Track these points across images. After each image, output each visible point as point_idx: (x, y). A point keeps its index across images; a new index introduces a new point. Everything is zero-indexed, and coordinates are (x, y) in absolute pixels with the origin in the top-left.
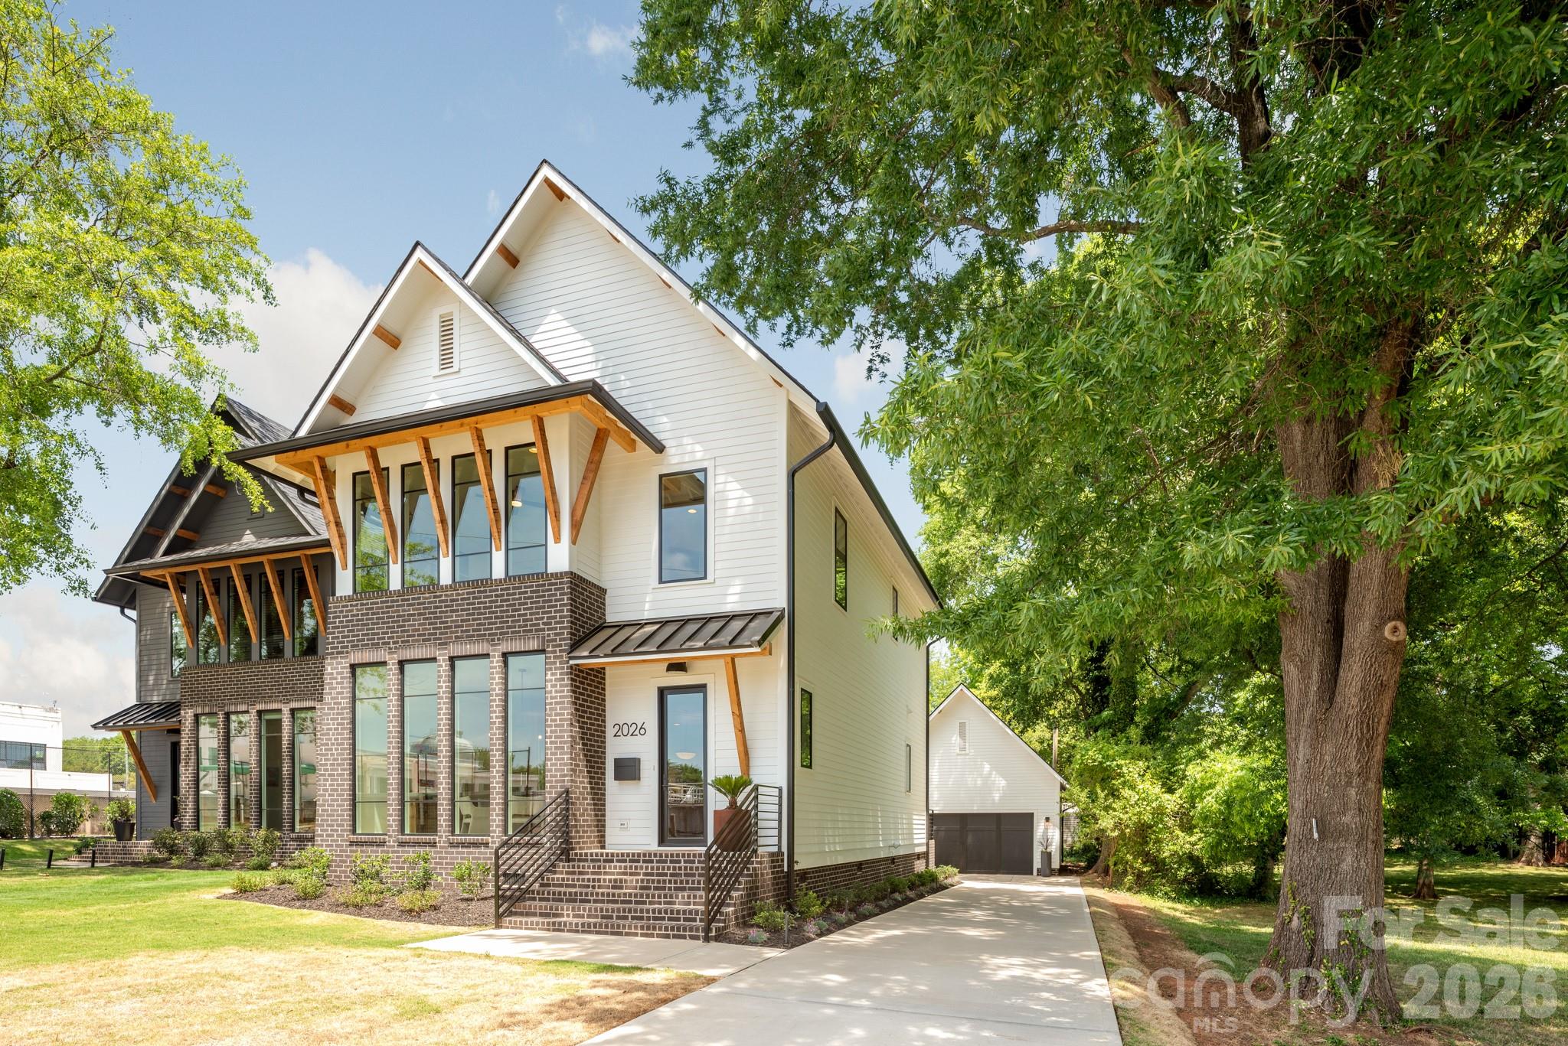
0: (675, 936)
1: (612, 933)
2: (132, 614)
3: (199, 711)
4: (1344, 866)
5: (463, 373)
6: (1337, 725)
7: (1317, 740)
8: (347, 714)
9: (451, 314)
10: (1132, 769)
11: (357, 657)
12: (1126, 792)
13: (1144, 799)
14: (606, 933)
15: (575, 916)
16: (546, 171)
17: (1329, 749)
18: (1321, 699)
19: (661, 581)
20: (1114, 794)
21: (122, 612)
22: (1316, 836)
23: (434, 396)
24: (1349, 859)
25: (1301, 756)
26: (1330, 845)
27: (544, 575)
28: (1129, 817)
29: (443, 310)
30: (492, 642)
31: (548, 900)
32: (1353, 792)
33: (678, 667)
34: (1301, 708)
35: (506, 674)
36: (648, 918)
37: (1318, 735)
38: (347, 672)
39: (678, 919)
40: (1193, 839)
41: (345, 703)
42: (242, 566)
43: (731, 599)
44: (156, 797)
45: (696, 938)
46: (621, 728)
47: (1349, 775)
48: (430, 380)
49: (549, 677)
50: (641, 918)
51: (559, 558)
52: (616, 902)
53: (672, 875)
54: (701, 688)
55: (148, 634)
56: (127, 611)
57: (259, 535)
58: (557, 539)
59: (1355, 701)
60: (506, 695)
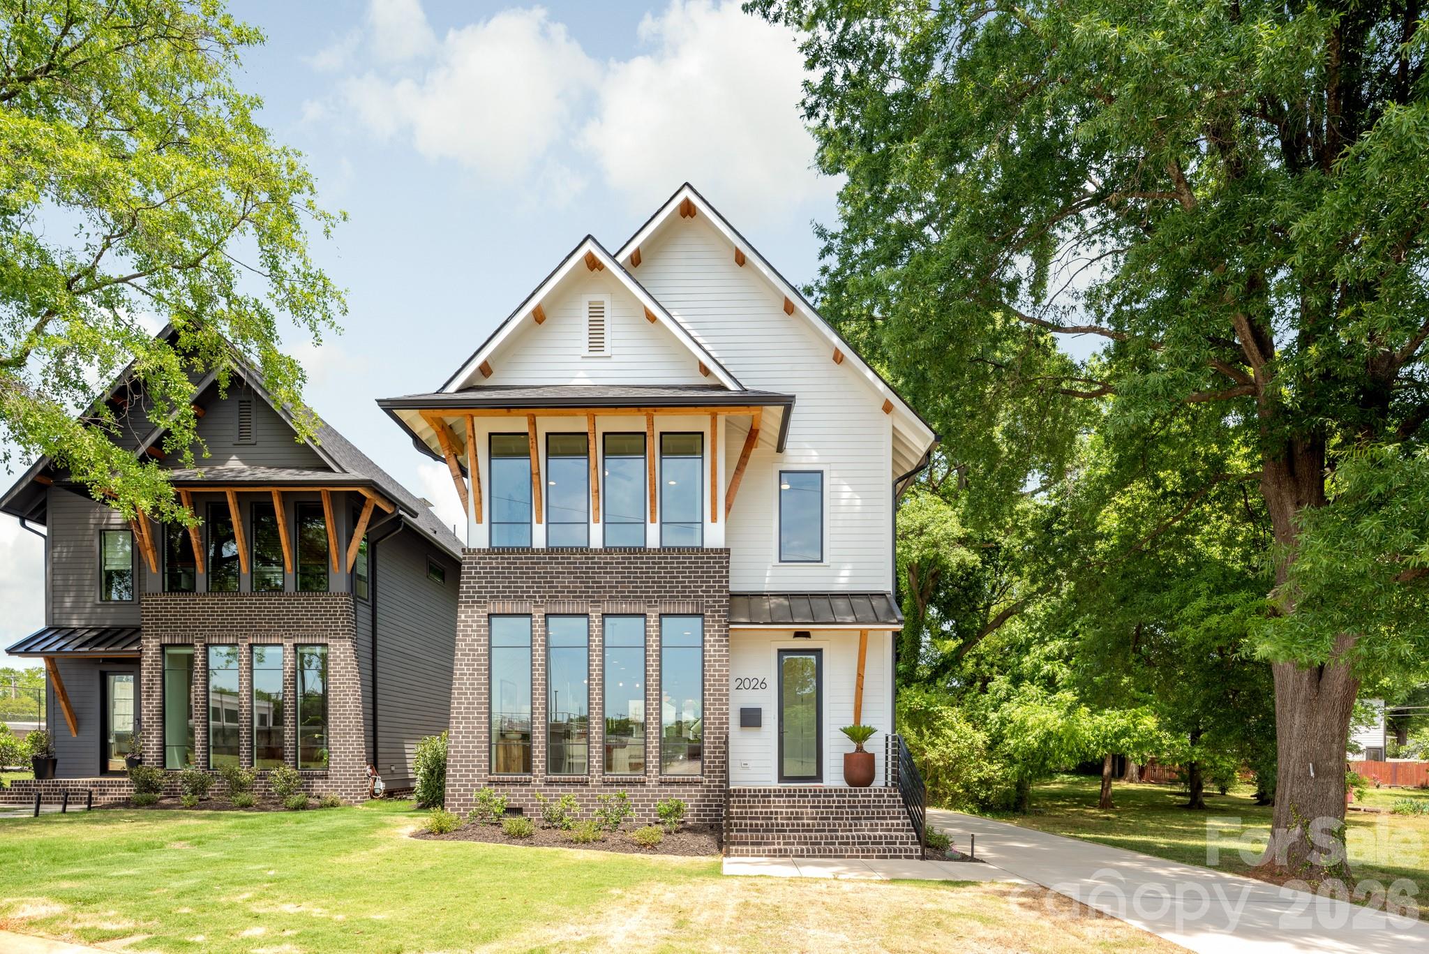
1: (836, 857)
2: (43, 530)
3: (167, 640)
4: (1331, 794)
5: (614, 359)
6: (1326, 704)
7: (1311, 713)
8: (483, 660)
9: (603, 302)
10: (952, 714)
13: (962, 737)
14: (830, 857)
16: (686, 193)
17: (1320, 719)
18: (1311, 686)
19: (780, 561)
21: (23, 525)
22: (1312, 774)
23: (581, 374)
24: (1333, 789)
25: (1297, 722)
26: (1322, 780)
27: (701, 549)
28: (951, 751)
29: (597, 298)
30: (649, 603)
32: (1335, 746)
33: (806, 634)
34: (1296, 691)
35: (661, 632)
36: (854, 844)
37: (1313, 711)
38: (484, 621)
39: (881, 843)
40: (995, 768)
41: (482, 650)
42: (238, 493)
43: (842, 580)
44: (77, 731)
45: (911, 857)
46: (743, 682)
47: (1333, 736)
48: (579, 359)
49: (707, 638)
50: (848, 844)
51: (714, 536)
52: (811, 831)
53: (836, 807)
54: (818, 652)
55: (62, 551)
56: (28, 523)
57: (252, 462)
58: (714, 519)
59: (1340, 689)
60: (660, 651)
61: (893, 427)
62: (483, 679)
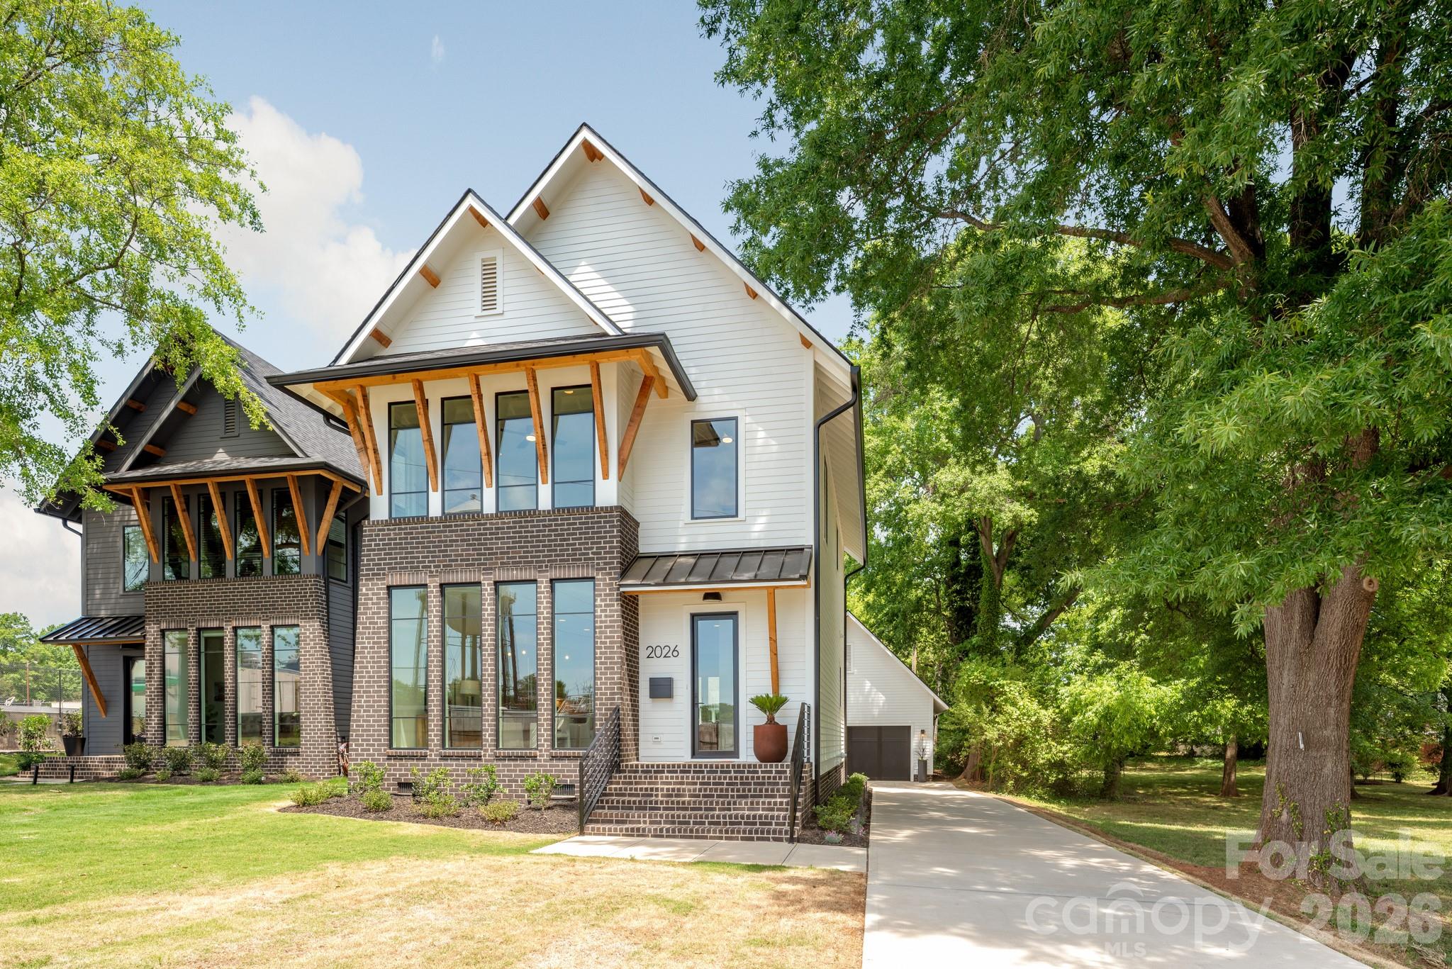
0: (758, 839)
2: (79, 528)
3: (164, 626)
4: (1326, 771)
5: (507, 315)
6: (1319, 657)
7: (1301, 669)
8: (383, 633)
9: (495, 259)
10: (1013, 689)
11: (392, 580)
12: (1009, 708)
13: (1024, 714)
15: (651, 823)
16: (585, 134)
17: (1312, 676)
18: (1303, 636)
19: (693, 518)
20: (996, 709)
21: (65, 525)
22: (1302, 746)
23: (474, 335)
24: (1329, 765)
25: (1285, 681)
26: (1314, 754)
27: (592, 508)
29: (488, 254)
30: (539, 569)
31: (617, 808)
32: (1332, 711)
33: (714, 596)
34: (1285, 644)
35: (553, 598)
37: (1302, 665)
38: (383, 593)
40: (1065, 748)
41: (382, 623)
42: (219, 484)
43: (756, 535)
44: (106, 712)
45: (780, 840)
46: (654, 650)
47: (1329, 698)
48: (472, 319)
49: (598, 603)
51: (607, 493)
54: (733, 615)
55: (94, 547)
56: (70, 524)
57: (233, 454)
58: (606, 475)
59: (1336, 638)
60: (553, 618)
61: (816, 363)
62: (383, 652)
